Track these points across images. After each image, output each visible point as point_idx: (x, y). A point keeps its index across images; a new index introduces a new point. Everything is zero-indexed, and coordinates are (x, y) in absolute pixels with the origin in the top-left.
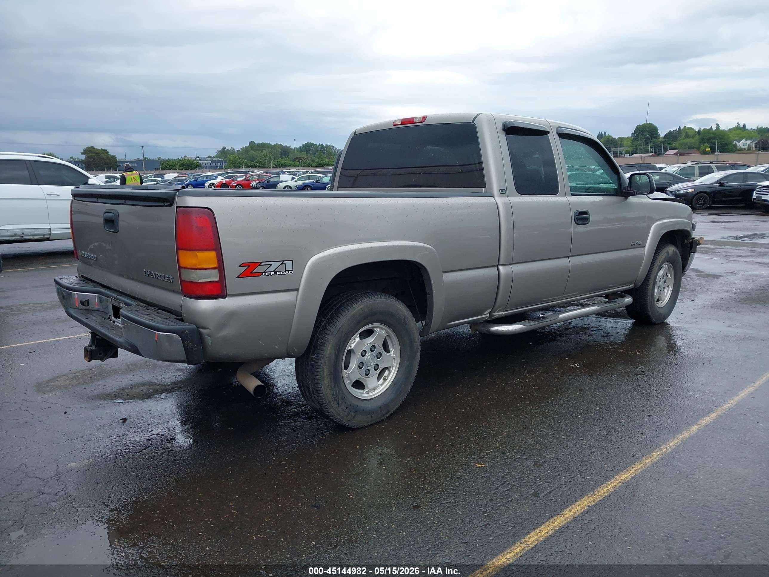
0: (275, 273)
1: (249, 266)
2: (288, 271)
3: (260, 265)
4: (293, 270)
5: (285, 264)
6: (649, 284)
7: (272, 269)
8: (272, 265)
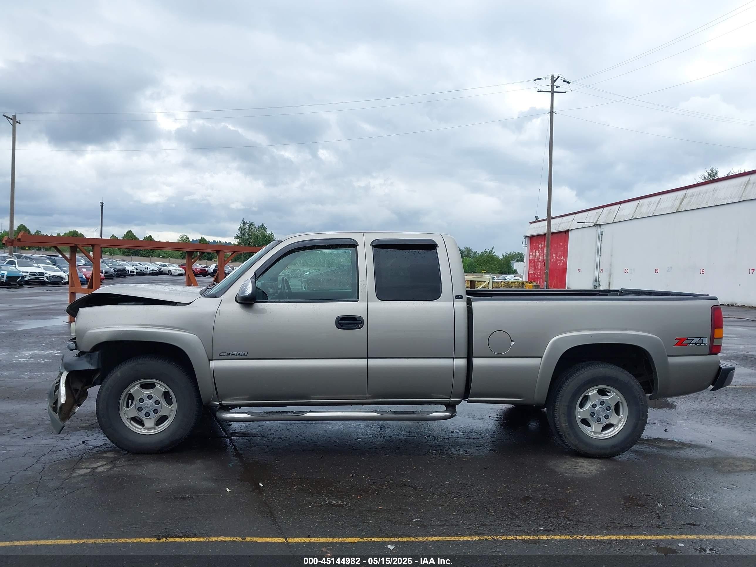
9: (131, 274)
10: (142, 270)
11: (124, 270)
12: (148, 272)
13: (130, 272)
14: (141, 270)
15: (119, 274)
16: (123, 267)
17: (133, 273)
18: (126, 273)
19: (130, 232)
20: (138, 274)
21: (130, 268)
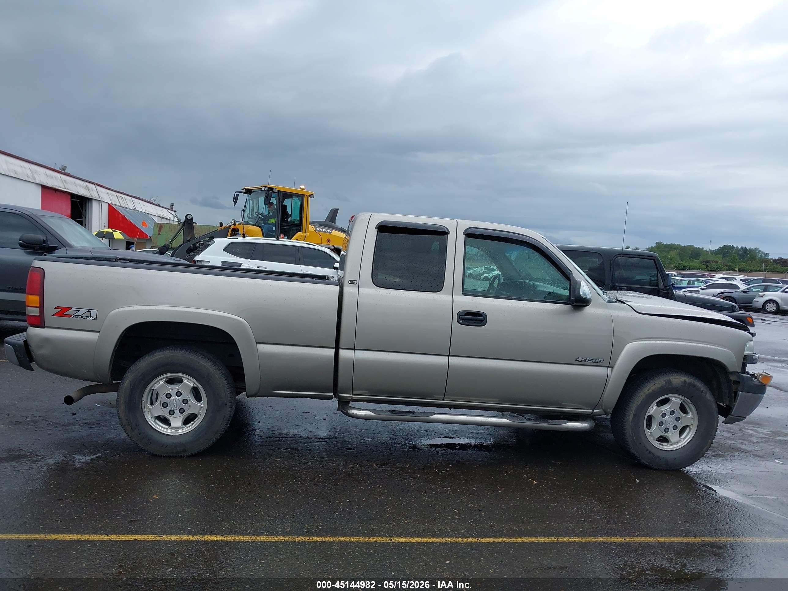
0: (82, 317)
1: (62, 309)
2: (93, 317)
3: (70, 310)
4: (96, 317)
5: (91, 312)
6: (627, 414)
7: (79, 314)
8: (79, 311)
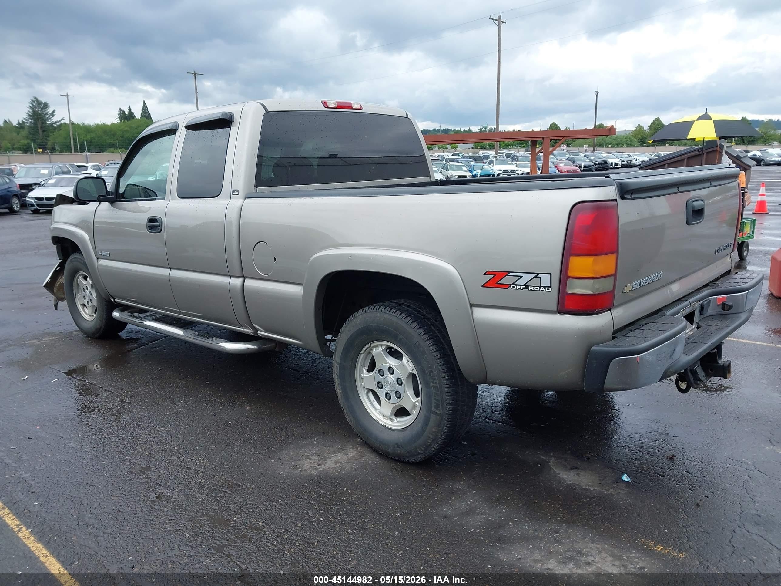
9: (615, 166)
10: (629, 162)
11: (606, 163)
12: (637, 164)
13: (614, 165)
14: (627, 162)
15: (600, 167)
16: (604, 159)
17: (618, 165)
18: (608, 166)
19: (657, 119)
20: (623, 166)
21: (613, 160)
